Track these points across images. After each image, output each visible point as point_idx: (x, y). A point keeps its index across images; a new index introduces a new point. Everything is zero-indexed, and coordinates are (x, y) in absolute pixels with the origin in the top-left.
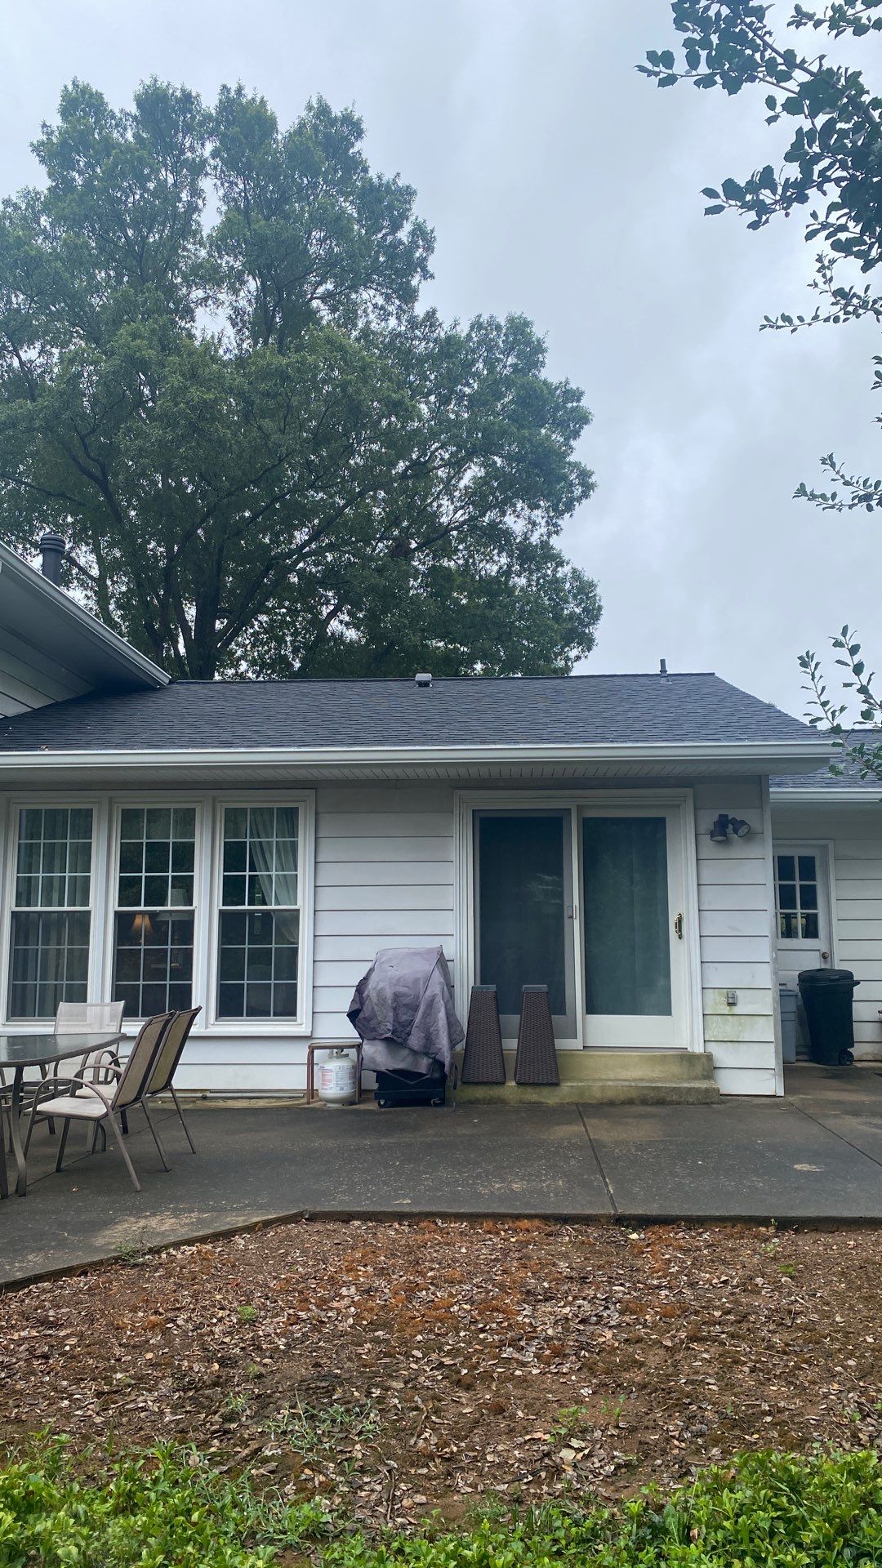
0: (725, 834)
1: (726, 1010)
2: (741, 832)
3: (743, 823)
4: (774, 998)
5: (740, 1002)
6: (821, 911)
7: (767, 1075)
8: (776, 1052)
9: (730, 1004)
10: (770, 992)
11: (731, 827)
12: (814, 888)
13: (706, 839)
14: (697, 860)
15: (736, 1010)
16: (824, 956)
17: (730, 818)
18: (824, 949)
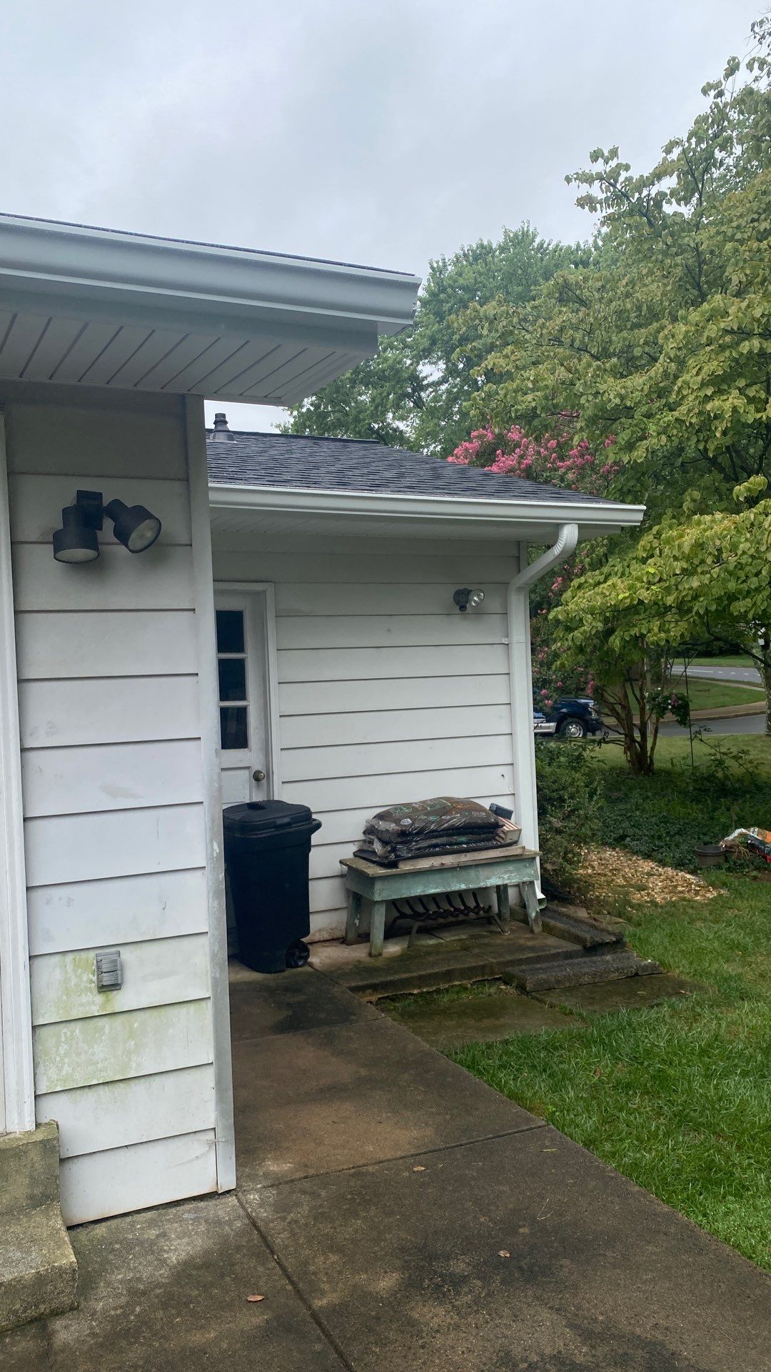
0: (93, 543)
1: (94, 1003)
2: (136, 539)
3: (142, 514)
4: (214, 956)
5: (132, 975)
6: (252, 704)
7: (197, 1147)
8: (219, 1082)
9: (104, 989)
10: (204, 941)
11: (108, 524)
12: (241, 664)
13: (41, 558)
14: (17, 613)
15: (124, 1000)
16: (257, 777)
17: (106, 501)
18: (258, 765)
